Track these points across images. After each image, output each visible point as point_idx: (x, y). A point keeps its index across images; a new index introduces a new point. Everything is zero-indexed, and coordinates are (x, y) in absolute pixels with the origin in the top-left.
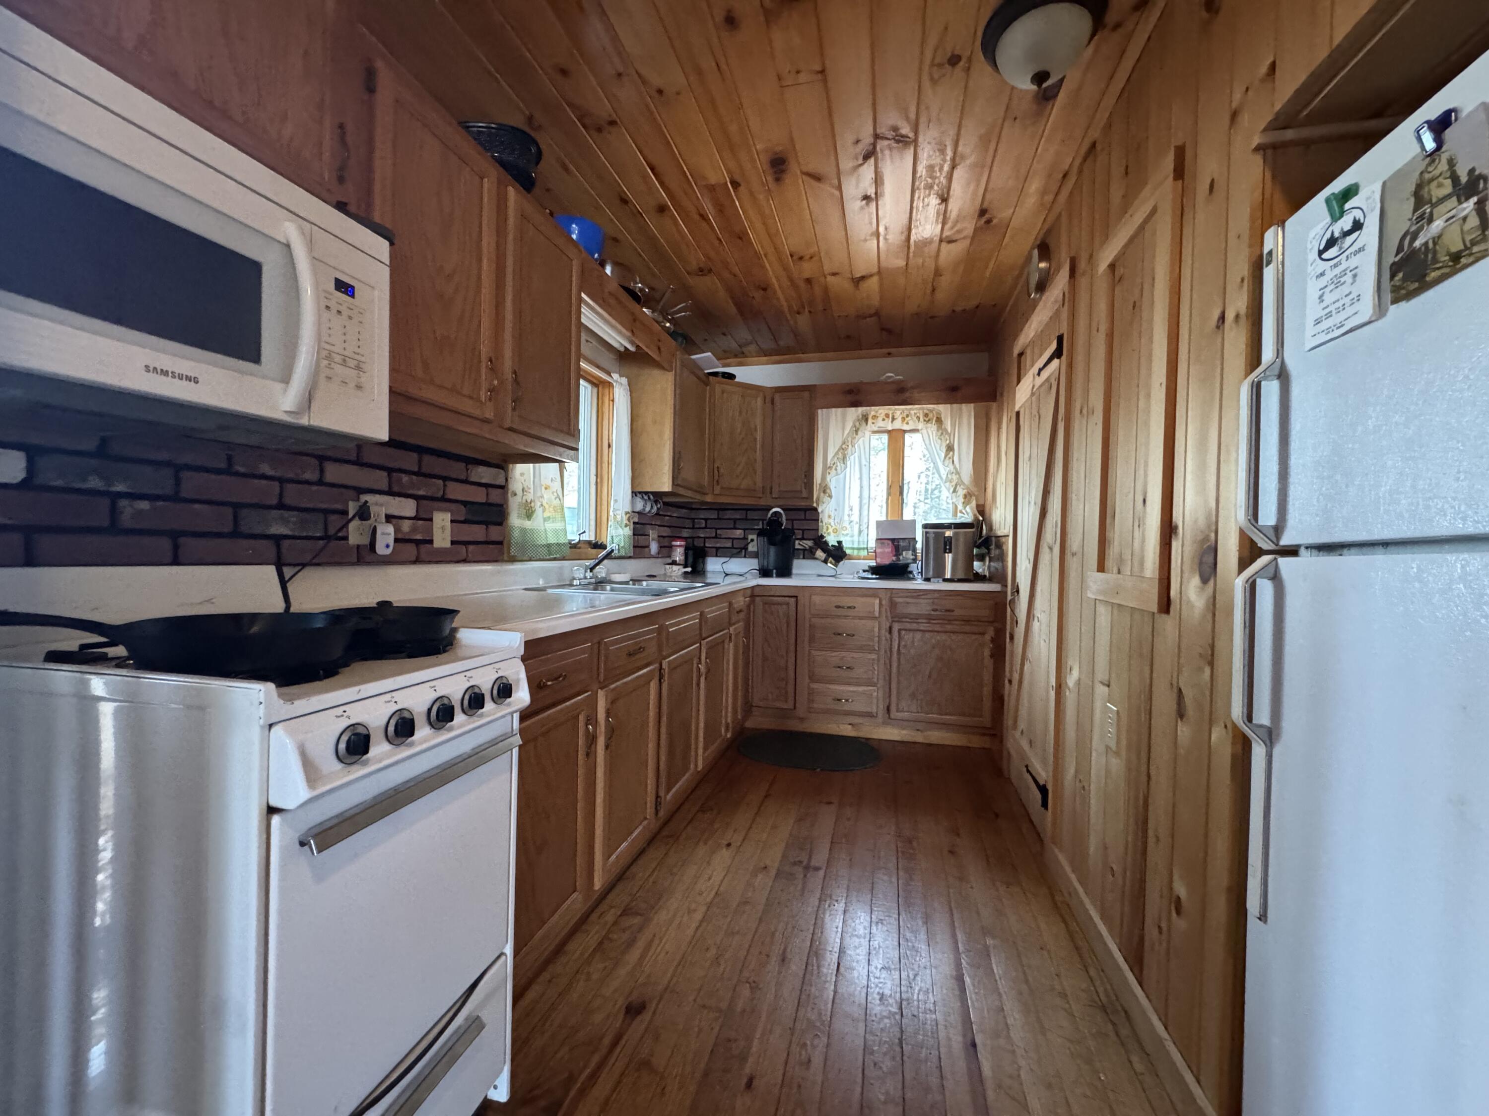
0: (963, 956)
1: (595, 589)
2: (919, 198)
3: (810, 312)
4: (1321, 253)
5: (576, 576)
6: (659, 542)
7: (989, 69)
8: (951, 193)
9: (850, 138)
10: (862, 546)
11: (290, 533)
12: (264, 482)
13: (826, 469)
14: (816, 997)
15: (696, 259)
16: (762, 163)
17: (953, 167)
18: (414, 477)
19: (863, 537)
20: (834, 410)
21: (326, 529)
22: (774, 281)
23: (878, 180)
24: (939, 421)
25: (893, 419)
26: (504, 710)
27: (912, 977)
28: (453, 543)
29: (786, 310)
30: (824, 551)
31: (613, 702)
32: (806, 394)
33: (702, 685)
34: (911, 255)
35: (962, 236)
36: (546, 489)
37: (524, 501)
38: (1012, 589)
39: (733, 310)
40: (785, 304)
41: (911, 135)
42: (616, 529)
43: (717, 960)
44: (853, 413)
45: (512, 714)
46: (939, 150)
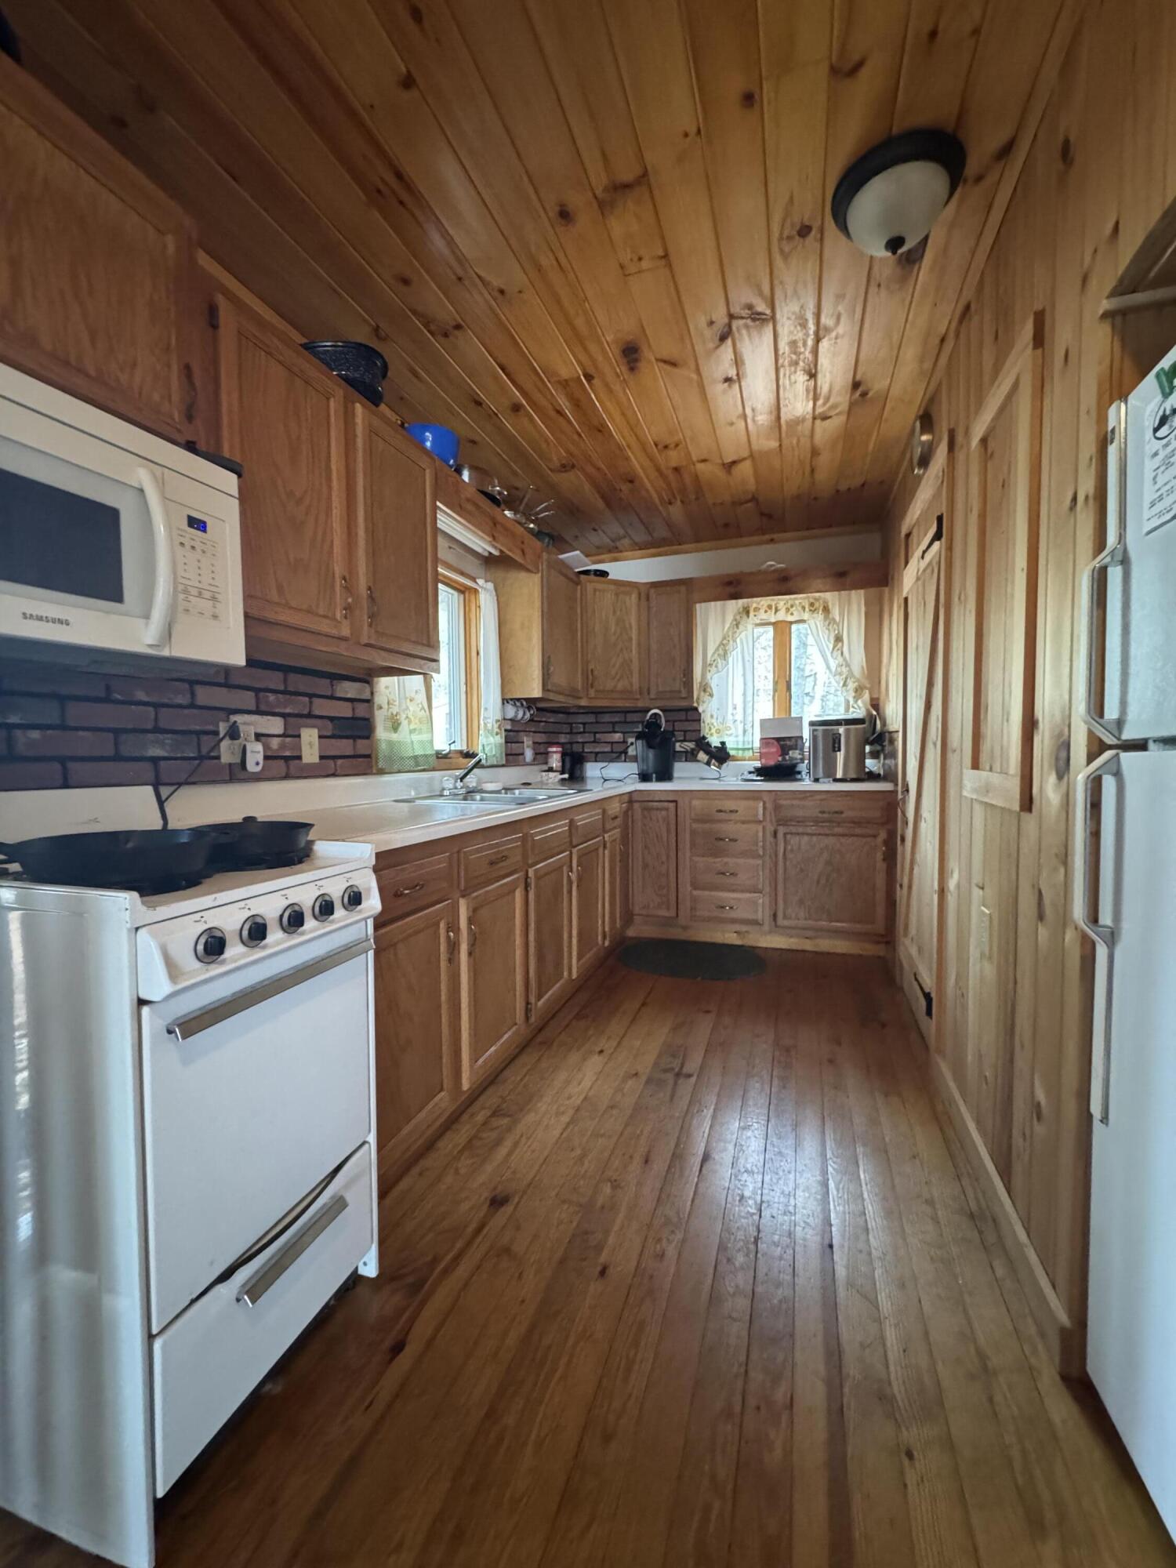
0: (830, 1162)
1: (465, 799)
2: (785, 375)
3: (682, 502)
4: (1156, 430)
5: (446, 786)
6: (534, 749)
7: (843, 238)
8: (819, 367)
9: (702, 321)
10: (747, 746)
11: (166, 754)
12: (141, 708)
13: (706, 666)
14: (676, 1196)
15: (558, 455)
16: (614, 353)
17: (818, 340)
18: (280, 696)
19: (749, 738)
20: (713, 603)
21: (199, 751)
22: (640, 471)
23: (738, 362)
24: (826, 610)
25: (777, 610)
26: (355, 916)
27: (775, 1181)
28: (322, 758)
29: (657, 501)
30: (707, 752)
31: (475, 910)
32: (683, 589)
33: (574, 893)
34: (784, 435)
35: (837, 411)
36: (411, 700)
37: (390, 714)
38: (902, 787)
39: (601, 504)
40: (655, 496)
41: (768, 312)
42: (487, 737)
43: (581, 1159)
44: (734, 606)
45: (365, 919)
46: (800, 325)
